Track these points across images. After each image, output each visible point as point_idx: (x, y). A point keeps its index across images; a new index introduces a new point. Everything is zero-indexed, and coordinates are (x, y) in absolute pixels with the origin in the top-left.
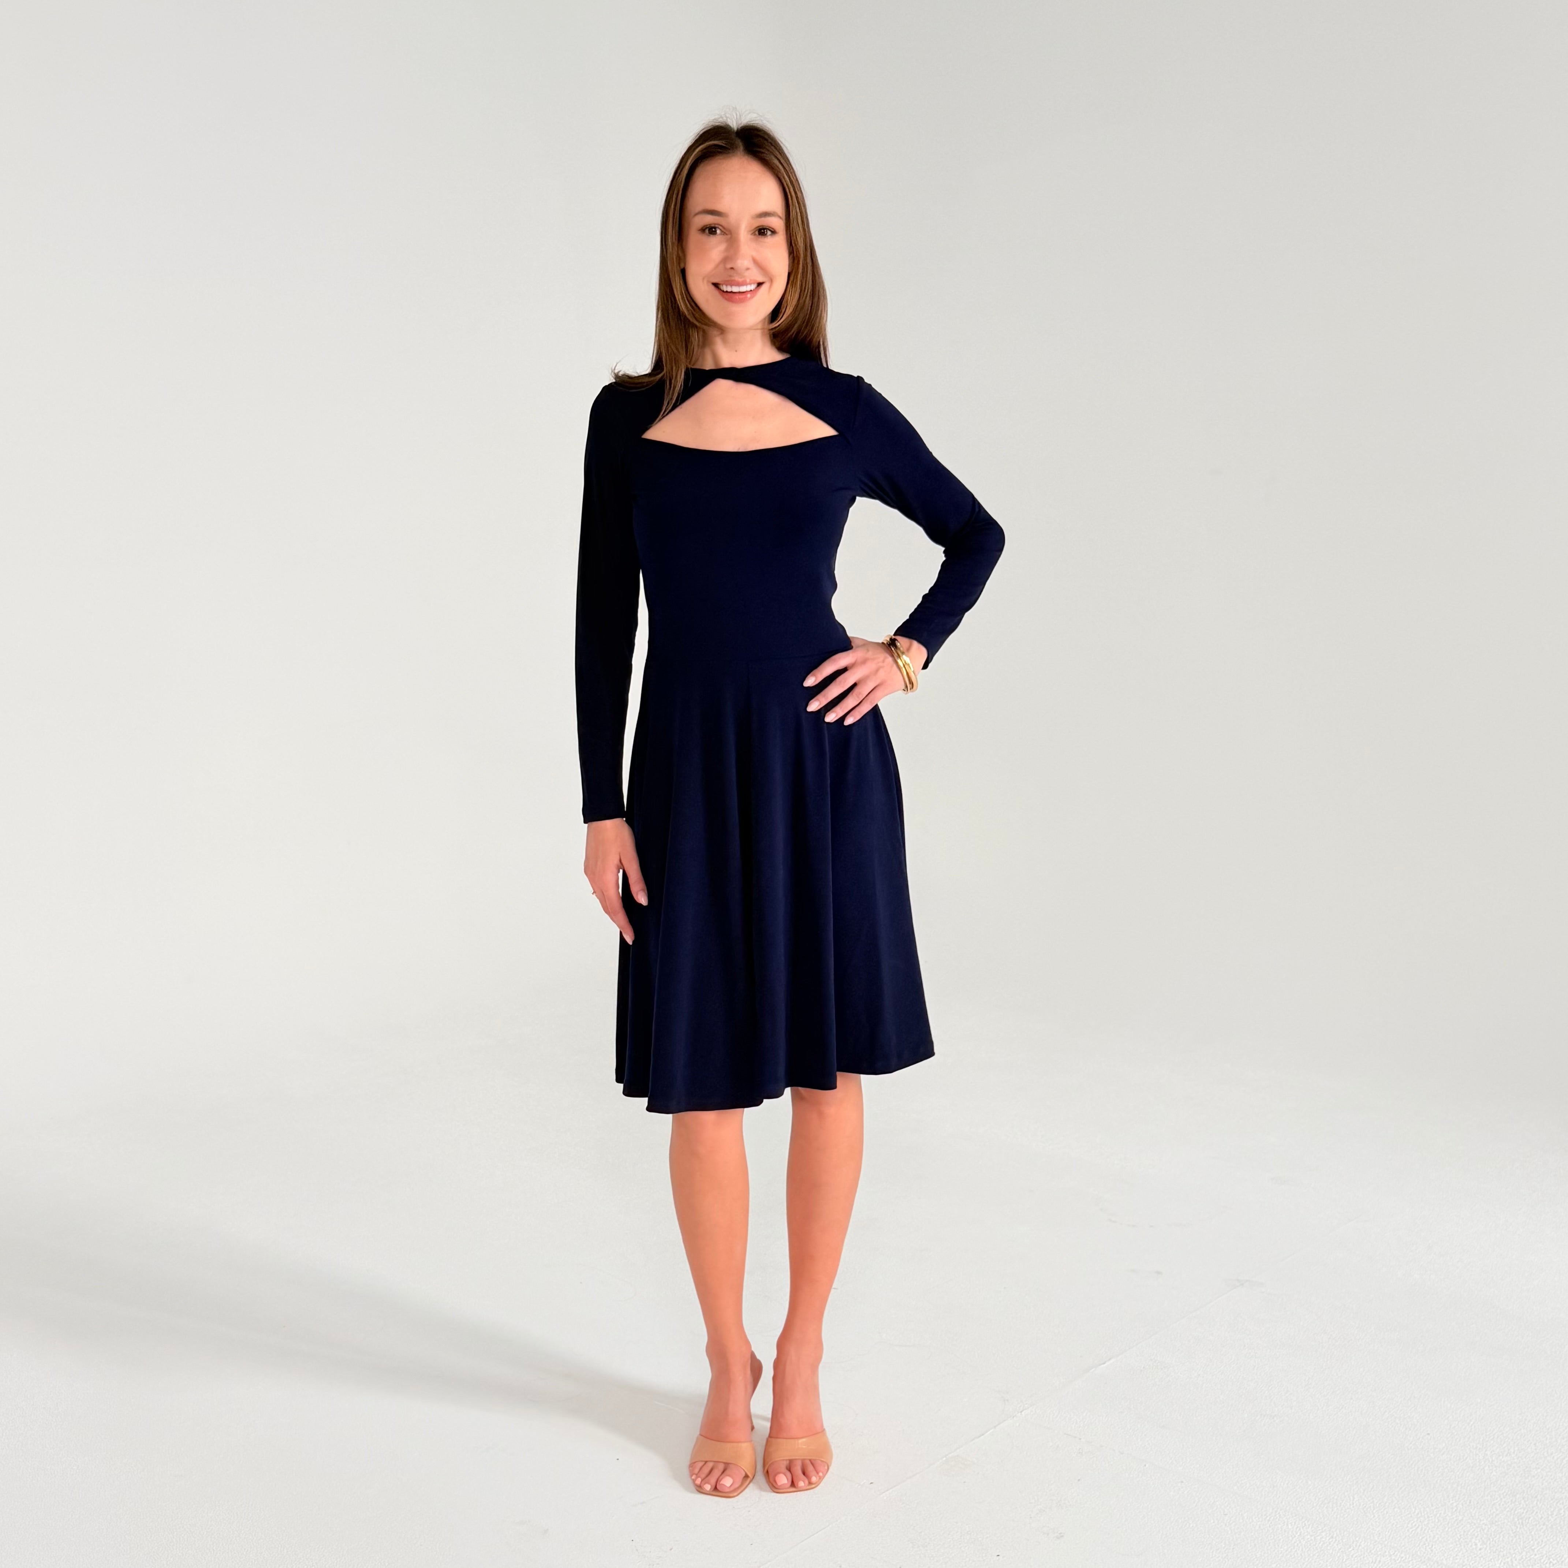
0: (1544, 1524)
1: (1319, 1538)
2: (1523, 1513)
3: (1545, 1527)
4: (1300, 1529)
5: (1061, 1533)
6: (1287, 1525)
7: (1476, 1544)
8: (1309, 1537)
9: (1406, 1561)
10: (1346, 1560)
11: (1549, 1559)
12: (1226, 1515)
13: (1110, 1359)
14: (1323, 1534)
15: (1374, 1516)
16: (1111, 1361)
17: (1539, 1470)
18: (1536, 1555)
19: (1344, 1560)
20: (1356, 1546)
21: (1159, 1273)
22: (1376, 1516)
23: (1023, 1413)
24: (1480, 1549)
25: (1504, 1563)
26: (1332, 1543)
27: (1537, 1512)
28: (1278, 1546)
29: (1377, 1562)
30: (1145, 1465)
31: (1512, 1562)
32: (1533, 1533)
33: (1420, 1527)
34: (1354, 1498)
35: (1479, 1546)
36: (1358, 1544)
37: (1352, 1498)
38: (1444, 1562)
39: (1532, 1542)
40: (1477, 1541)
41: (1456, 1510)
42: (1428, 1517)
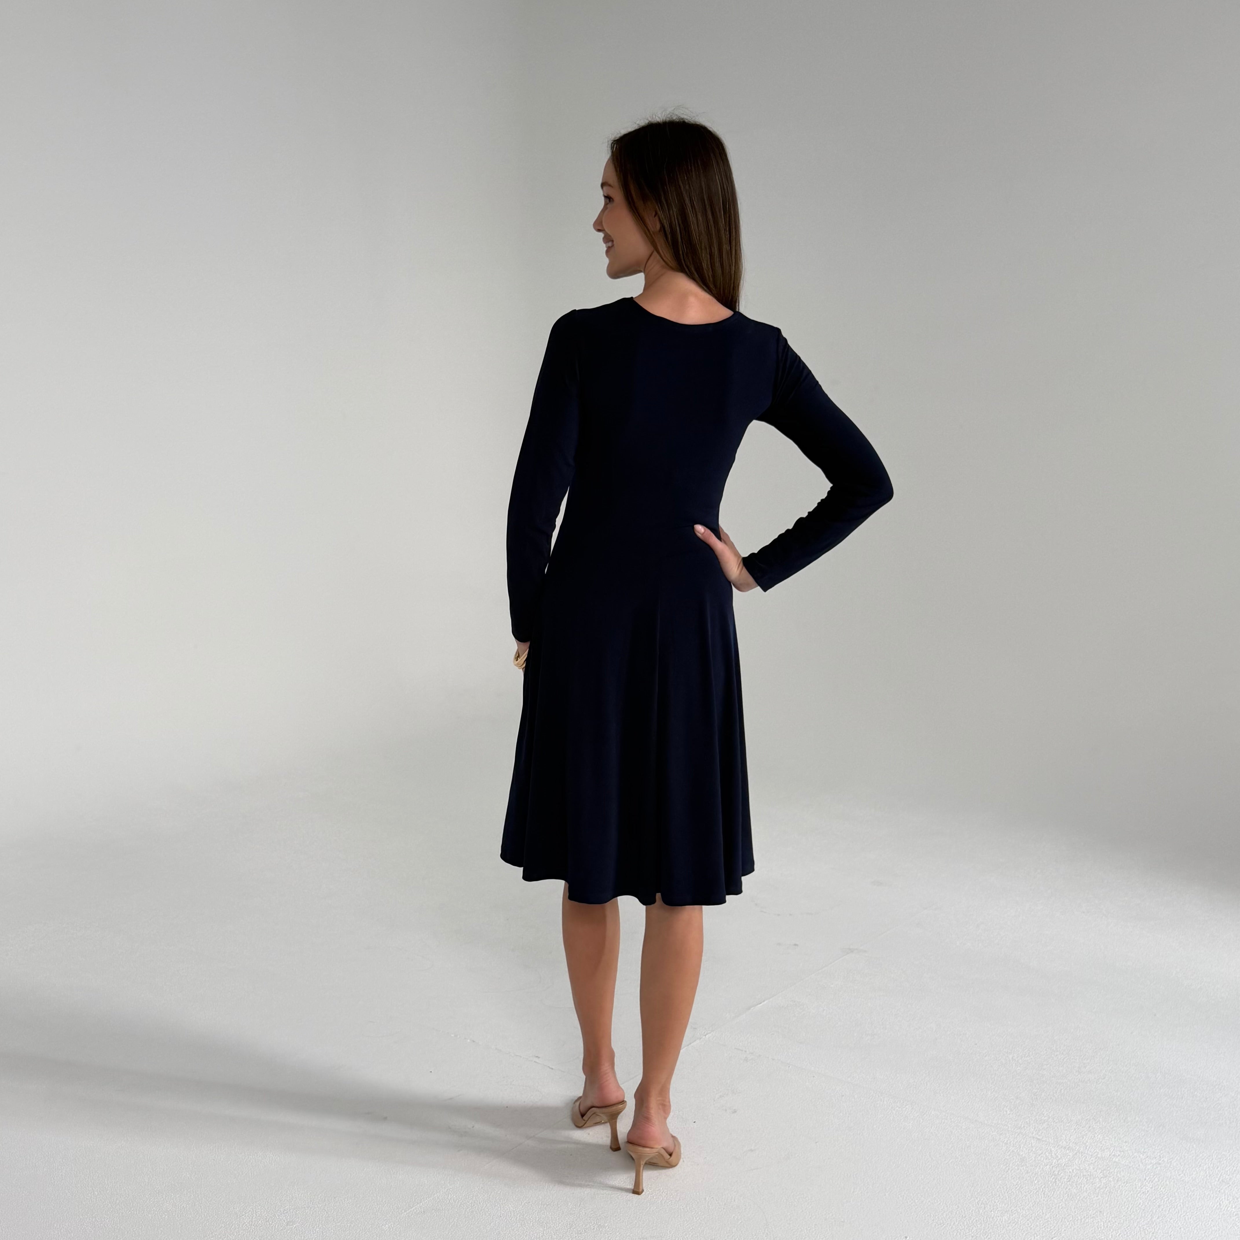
0: (1051, 1098)
1: (904, 1109)
2: (1037, 1092)
3: (1051, 1100)
4: (892, 1104)
5: (734, 1110)
6: (884, 1101)
7: (1006, 1112)
8: (897, 1108)
9: (961, 1122)
10: (922, 1122)
11: (1053, 1119)
12: (843, 1096)
13: (764, 1001)
14: (907, 1107)
15: (940, 1095)
16: (765, 1002)
17: (1048, 1066)
18: (1045, 1117)
19: (921, 1122)
20: (928, 1113)
21: (795, 945)
22: (942, 1095)
23: (707, 1036)
24: (1009, 1114)
25: (1024, 1122)
26: (913, 1112)
27: (1046, 1092)
28: (878, 1114)
29: (942, 1123)
30: (789, 1067)
31: (1030, 1122)
32: (1043, 1104)
33: (970, 1102)
34: (927, 1084)
35: (1008, 1112)
36: (930, 1113)
37: (926, 1084)
38: (986, 1122)
39: (1043, 1110)
40: (1007, 1110)
41: (994, 1091)
42: (975, 1095)
